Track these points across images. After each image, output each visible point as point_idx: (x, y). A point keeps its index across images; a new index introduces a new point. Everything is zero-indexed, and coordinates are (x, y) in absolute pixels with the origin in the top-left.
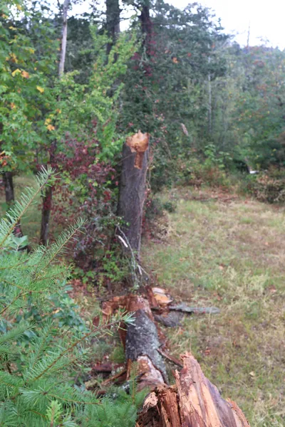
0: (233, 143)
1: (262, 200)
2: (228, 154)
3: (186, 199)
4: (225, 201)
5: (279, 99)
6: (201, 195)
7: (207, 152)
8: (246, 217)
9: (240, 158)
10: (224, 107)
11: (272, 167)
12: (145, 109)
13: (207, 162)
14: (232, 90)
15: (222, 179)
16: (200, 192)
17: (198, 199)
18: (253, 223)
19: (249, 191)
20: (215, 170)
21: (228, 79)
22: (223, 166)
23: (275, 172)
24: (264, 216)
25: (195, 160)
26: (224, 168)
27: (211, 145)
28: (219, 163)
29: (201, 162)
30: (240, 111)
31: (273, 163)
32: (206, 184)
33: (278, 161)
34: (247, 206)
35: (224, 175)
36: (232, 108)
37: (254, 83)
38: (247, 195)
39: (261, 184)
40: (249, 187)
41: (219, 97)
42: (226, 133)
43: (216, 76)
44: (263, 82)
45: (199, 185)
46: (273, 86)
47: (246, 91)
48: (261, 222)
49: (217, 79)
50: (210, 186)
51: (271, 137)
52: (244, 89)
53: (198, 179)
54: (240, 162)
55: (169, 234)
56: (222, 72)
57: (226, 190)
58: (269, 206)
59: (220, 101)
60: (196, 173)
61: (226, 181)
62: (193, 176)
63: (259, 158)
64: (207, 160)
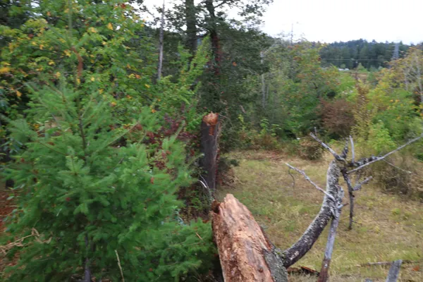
1: (304, 158)
2: (278, 125)
3: (248, 159)
4: (277, 160)
5: (315, 84)
7: (262, 125)
11: (310, 134)
13: (263, 132)
15: (274, 144)
16: (259, 154)
17: (257, 159)
19: (294, 152)
20: (269, 138)
22: (274, 134)
24: (304, 168)
25: (255, 131)
26: (275, 136)
27: (265, 120)
28: (272, 132)
29: (258, 132)
30: (286, 94)
32: (263, 149)
35: (276, 141)
38: (293, 155)
39: (303, 146)
40: (295, 150)
41: (270, 84)
45: (257, 149)
50: (266, 149)
51: (309, 112)
52: (289, 77)
53: (257, 144)
55: (235, 183)
57: (278, 152)
58: (309, 162)
59: (271, 87)
60: (255, 140)
61: (278, 145)
62: (253, 143)
63: (301, 127)
64: (263, 130)
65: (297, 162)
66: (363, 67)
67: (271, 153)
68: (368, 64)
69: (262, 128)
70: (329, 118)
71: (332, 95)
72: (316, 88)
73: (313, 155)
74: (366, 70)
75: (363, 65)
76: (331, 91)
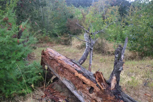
0: (52, 28)
1: (63, 44)
2: (50, 31)
3: (39, 47)
4: (52, 46)
5: (64, 12)
6: (44, 45)
7: (44, 32)
8: (59, 49)
9: (54, 33)
10: (47, 17)
11: (65, 34)
12: (22, 18)
13: (44, 35)
14: (49, 11)
15: (50, 40)
16: (43, 45)
17: (43, 47)
18: (61, 51)
19: (59, 42)
20: (47, 37)
21: (47, 7)
22: (49, 35)
23: (66, 35)
24: (64, 48)
25: (40, 34)
26: (50, 36)
27: (45, 29)
28: (48, 35)
29: (42, 35)
30: (53, 18)
31: (65, 33)
32: (45, 42)
33: (66, 32)
34: (59, 47)
35: (50, 38)
36: (50, 17)
37: (56, 8)
38: (58, 44)
39: (62, 40)
40: (59, 41)
41: (45, 13)
42: (49, 25)
43: (43, 6)
44: (58, 7)
45: (42, 43)
46: (61, 9)
47: (54, 11)
48: (64, 50)
49: (44, 7)
50: (46, 42)
51: (63, 25)
52: (53, 10)
53: (42, 41)
54: (55, 34)
56: (45, 5)
57: (51, 43)
58: (66, 46)
59: (45, 15)
60: (41, 39)
61: (51, 40)
62: (40, 40)
63: (61, 32)
64: (44, 34)
65: (60, 47)
66: (81, 7)
67: (49, 44)
68: (83, 5)
69: (43, 33)
70: (72, 27)
71: (72, 17)
72: (65, 14)
73: (67, 43)
74: (82, 8)
75: (81, 6)
76: (71, 15)
